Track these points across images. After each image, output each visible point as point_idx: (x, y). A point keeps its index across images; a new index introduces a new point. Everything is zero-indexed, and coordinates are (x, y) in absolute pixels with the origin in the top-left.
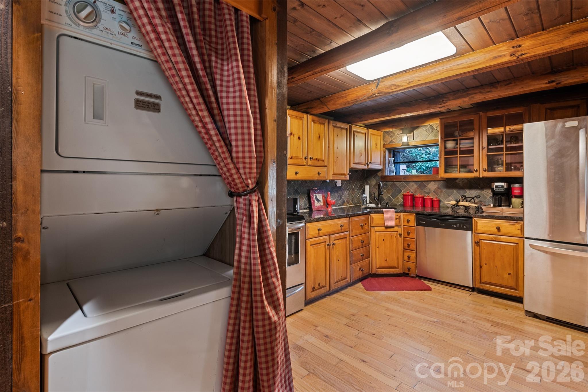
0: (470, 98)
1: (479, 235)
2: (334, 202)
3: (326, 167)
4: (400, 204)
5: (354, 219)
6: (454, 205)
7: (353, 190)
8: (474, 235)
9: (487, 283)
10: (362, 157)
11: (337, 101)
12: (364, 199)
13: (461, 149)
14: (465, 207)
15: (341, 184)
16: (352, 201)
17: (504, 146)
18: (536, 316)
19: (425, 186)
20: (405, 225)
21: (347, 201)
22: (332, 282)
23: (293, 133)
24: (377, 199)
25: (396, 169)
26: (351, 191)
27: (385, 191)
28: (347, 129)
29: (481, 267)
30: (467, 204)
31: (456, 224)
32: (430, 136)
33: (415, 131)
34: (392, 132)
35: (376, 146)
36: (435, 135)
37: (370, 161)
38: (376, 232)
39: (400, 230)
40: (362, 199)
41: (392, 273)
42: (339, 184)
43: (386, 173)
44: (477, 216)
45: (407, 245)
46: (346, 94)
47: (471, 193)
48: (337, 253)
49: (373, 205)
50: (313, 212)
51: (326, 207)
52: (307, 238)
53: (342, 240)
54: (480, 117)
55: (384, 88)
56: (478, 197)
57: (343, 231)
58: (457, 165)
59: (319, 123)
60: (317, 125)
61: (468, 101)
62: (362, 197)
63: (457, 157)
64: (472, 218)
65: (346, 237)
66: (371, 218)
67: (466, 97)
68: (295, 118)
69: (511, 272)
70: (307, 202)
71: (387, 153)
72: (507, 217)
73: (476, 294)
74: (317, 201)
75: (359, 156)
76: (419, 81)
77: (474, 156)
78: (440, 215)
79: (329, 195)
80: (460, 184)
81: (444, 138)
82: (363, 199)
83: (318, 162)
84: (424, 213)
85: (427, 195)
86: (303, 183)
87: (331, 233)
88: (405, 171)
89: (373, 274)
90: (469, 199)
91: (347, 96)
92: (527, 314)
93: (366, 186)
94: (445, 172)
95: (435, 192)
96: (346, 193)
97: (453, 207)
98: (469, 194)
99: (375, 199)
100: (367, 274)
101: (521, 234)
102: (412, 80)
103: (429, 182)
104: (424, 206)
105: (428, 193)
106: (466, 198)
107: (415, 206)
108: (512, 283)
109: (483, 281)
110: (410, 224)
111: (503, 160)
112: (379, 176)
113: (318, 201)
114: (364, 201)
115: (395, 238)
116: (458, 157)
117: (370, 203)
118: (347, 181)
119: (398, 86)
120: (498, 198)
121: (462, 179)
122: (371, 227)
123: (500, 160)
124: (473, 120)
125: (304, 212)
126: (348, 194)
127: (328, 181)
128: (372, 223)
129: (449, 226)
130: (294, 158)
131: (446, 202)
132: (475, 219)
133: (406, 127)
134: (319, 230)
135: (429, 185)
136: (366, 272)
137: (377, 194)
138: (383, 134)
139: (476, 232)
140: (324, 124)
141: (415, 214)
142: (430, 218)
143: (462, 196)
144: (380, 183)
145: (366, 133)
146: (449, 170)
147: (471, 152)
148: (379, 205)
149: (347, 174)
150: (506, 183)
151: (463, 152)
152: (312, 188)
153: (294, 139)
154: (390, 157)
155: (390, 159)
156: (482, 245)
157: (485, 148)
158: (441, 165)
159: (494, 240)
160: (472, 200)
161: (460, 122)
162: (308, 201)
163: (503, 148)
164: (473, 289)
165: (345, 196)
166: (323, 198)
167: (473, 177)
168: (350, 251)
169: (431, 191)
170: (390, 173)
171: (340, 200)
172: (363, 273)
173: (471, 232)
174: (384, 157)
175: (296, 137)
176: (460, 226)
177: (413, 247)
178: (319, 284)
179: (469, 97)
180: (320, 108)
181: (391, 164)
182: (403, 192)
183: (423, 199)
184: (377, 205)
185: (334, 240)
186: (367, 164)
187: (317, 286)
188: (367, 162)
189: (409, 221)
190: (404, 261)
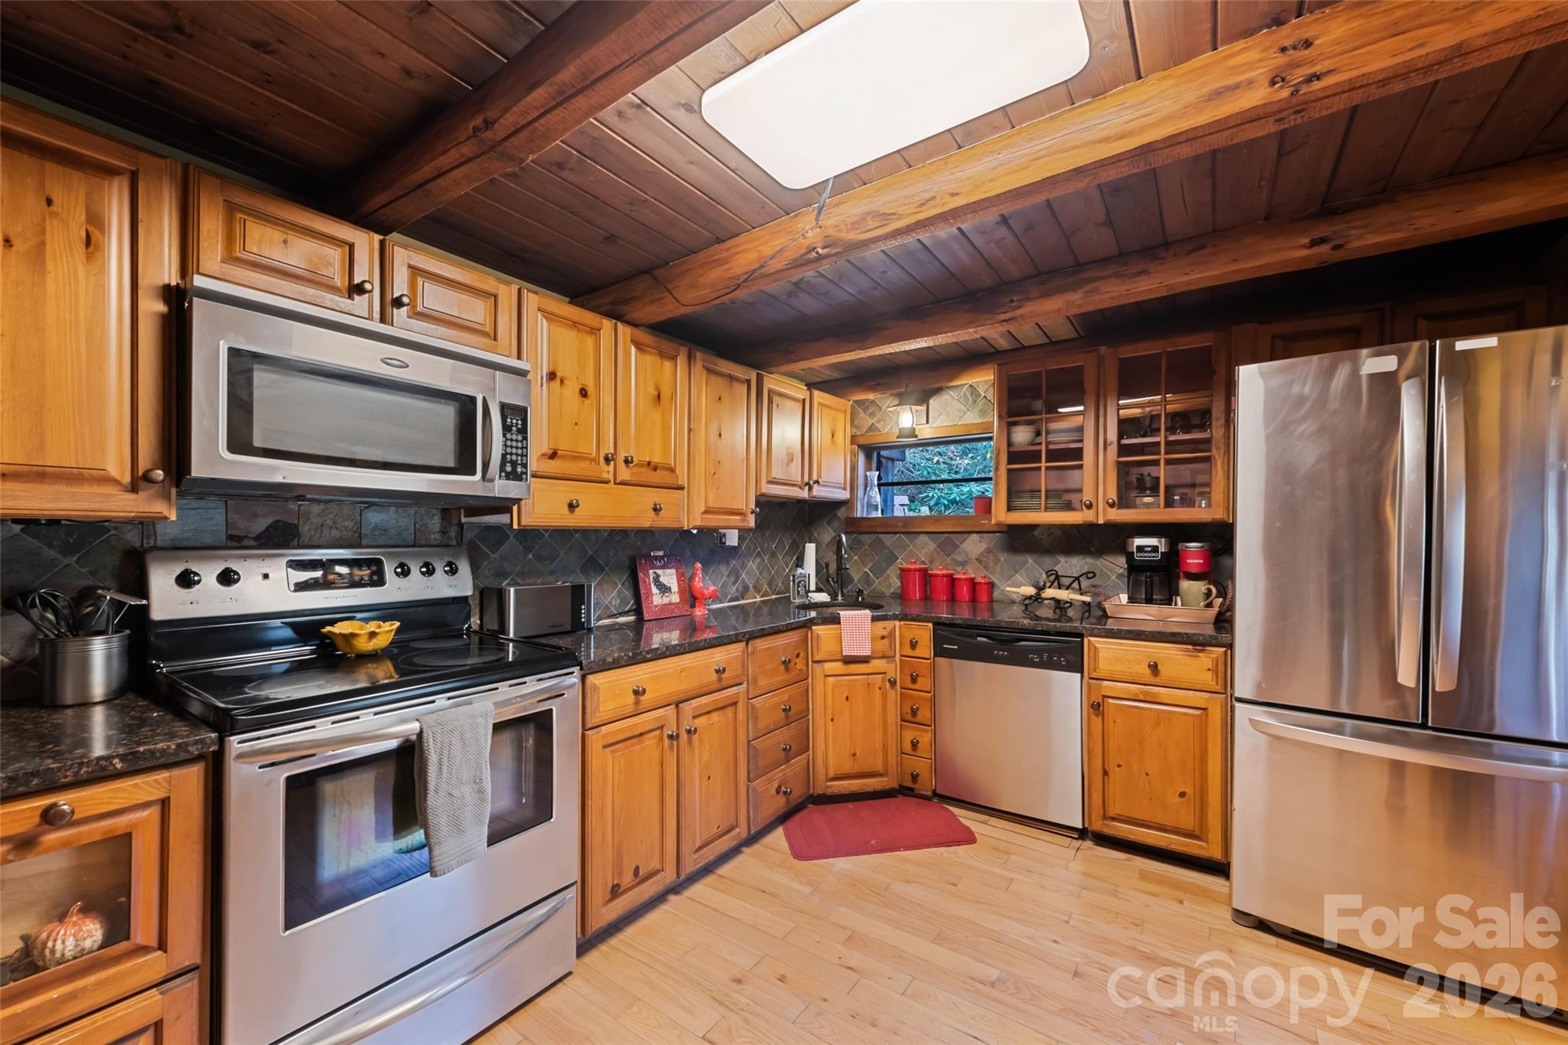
0: (1086, 292)
1: (1100, 685)
2: (714, 592)
3: (681, 488)
4: (893, 593)
5: (761, 644)
6: (1031, 596)
7: (773, 555)
8: (1088, 683)
9: (1121, 818)
10: (793, 465)
11: (702, 276)
12: (800, 582)
13: (1051, 447)
14: (1057, 601)
15: (737, 540)
16: (770, 584)
17: (1160, 438)
18: (1262, 925)
19: (956, 547)
20: (906, 654)
21: (755, 587)
22: (686, 849)
23: (559, 374)
24: (833, 580)
25: (885, 501)
26: (766, 558)
27: (856, 558)
28: (748, 382)
29: (1105, 773)
30: (1063, 595)
31: (1038, 652)
32: (968, 413)
33: (931, 402)
34: (873, 402)
35: (833, 436)
36: (981, 411)
37: (815, 478)
38: (826, 676)
39: (892, 669)
40: (794, 581)
41: (868, 789)
42: (732, 539)
43: (860, 512)
44: (1095, 632)
45: (910, 710)
46: (728, 250)
47: (1072, 565)
48: (706, 756)
49: (823, 597)
50: (646, 625)
51: (687, 607)
52: (589, 726)
53: (721, 712)
54: (1100, 361)
55: (843, 227)
56: (1090, 575)
57: (724, 684)
58: (1040, 491)
59: (656, 354)
60: (651, 360)
61: (1080, 302)
62: (794, 576)
63: (1039, 469)
64: (1081, 636)
65: (736, 703)
66: (815, 635)
67: (1075, 290)
68: (569, 325)
69: (1187, 791)
70: (628, 594)
71: (861, 459)
72: (1179, 633)
73: (1090, 849)
74: (660, 590)
75: (785, 461)
76: (953, 195)
77: (1084, 467)
78: (998, 628)
79: (699, 572)
80: (1043, 541)
81: (1006, 416)
82: (796, 581)
83: (653, 473)
84: (956, 622)
85: (959, 569)
86: (618, 536)
87: (683, 696)
88: (906, 508)
89: (819, 796)
90: (1066, 581)
91: (731, 256)
92: (1238, 918)
93: (807, 545)
94: (1010, 509)
95: (980, 562)
96: (752, 565)
97: (1027, 602)
98: (1066, 566)
99: (828, 581)
100: (800, 800)
101: (1214, 683)
102: (932, 194)
103: (966, 535)
104: (953, 598)
105: (964, 564)
106: (1057, 577)
107: (931, 600)
108: (1188, 821)
109: (1111, 813)
110: (918, 652)
111: (1158, 478)
112: (840, 519)
113: (664, 589)
114: (799, 586)
115: (877, 689)
116: (1043, 469)
117: (819, 590)
118: (750, 530)
119: (886, 217)
120: (1144, 578)
121: (1050, 527)
122: (813, 662)
123: (1148, 478)
124: (1081, 367)
125: (617, 623)
126: (758, 569)
127: (695, 532)
128: (815, 652)
129: (1021, 659)
130: (563, 457)
131: (1008, 589)
132: (1091, 638)
133: (908, 389)
134: (636, 693)
135: (966, 542)
136: (798, 793)
137: (833, 567)
138: (852, 406)
139: (1094, 675)
140: (673, 358)
141: (930, 625)
142: (970, 636)
143: (1047, 573)
144: (841, 538)
145: (804, 400)
146: (1018, 503)
147: (1078, 454)
148: (840, 598)
149: (749, 513)
150: (1163, 540)
151: (1054, 455)
152: (645, 551)
153: (561, 394)
154: (869, 468)
155: (868, 473)
156: (1110, 713)
157: (1112, 443)
158: (996, 491)
159: (1142, 698)
160: (1075, 585)
161: (1048, 372)
162: (632, 589)
163: (1158, 444)
164: (1082, 834)
165: (748, 573)
166: (679, 581)
167: (1081, 522)
168: (749, 742)
169: (971, 559)
170: (867, 510)
171: (734, 584)
172: (788, 801)
173: (1079, 675)
174: (854, 469)
175: (572, 388)
176: (1050, 658)
177: (924, 714)
178: (637, 868)
179: (1082, 290)
180: (652, 302)
181: (872, 488)
182: (901, 563)
183: (952, 581)
184: (834, 596)
185: (694, 717)
186: (807, 484)
187: (628, 878)
188: (806, 479)
189: (917, 642)
190: (903, 753)
